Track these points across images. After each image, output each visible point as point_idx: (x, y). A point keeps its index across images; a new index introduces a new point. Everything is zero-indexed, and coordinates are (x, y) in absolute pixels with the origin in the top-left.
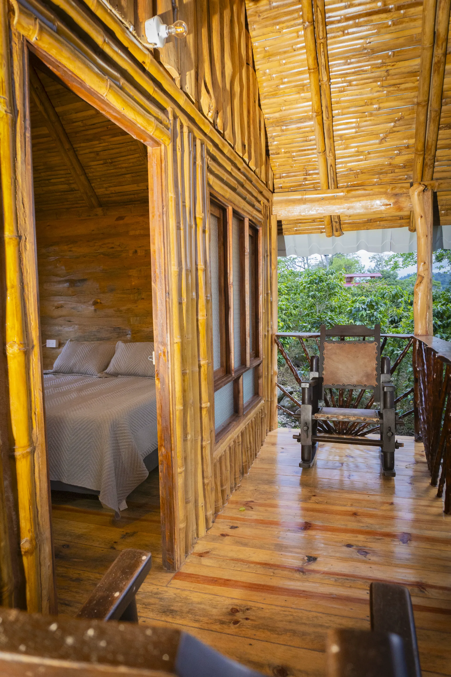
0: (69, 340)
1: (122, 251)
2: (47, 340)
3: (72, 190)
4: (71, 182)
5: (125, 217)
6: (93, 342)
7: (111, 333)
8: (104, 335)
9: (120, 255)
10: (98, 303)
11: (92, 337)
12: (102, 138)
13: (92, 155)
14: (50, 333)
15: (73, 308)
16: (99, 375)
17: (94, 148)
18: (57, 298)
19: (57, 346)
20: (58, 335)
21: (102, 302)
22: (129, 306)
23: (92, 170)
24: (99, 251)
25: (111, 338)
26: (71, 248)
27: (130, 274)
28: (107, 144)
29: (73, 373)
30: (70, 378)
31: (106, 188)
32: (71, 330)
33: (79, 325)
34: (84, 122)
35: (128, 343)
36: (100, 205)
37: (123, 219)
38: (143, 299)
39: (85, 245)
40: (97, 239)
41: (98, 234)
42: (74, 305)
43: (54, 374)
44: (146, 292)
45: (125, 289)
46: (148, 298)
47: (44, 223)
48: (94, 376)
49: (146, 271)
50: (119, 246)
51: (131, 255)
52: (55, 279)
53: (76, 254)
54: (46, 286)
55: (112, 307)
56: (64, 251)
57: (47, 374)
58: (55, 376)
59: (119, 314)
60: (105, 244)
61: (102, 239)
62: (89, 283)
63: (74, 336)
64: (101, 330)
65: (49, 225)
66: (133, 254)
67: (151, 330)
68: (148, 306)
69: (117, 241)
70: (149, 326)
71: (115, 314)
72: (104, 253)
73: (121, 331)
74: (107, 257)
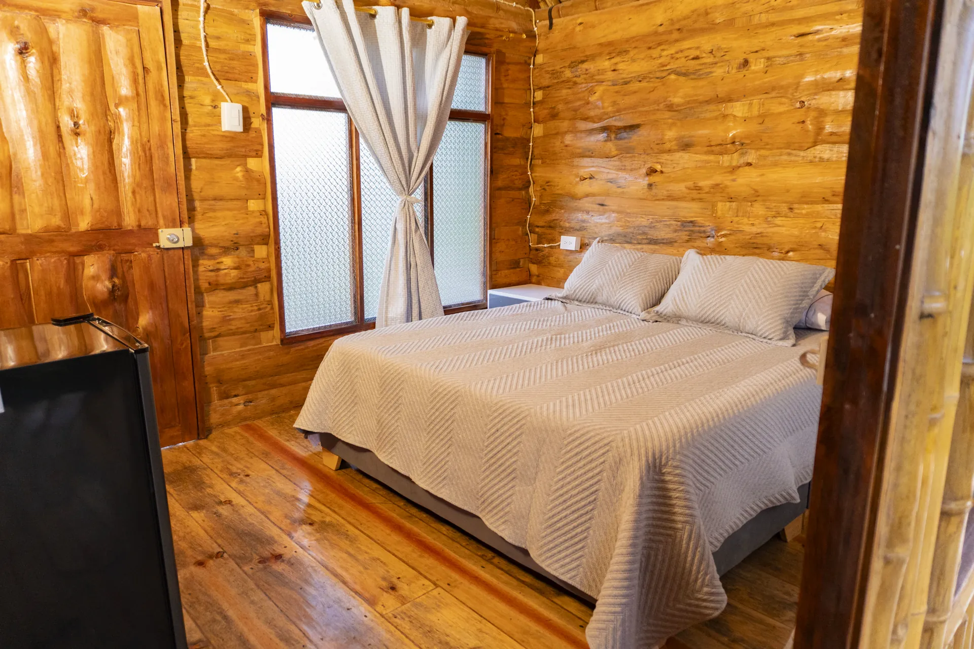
0: (598, 239)
1: (716, 63)
2: (562, 237)
6: (639, 246)
7: (676, 231)
8: (663, 233)
9: (711, 72)
10: (656, 171)
11: (640, 237)
14: (567, 225)
15: (610, 181)
16: (644, 315)
18: (586, 161)
19: (578, 249)
20: (582, 229)
21: (664, 170)
22: (718, 179)
24: (668, 67)
25: (676, 242)
26: (616, 64)
27: (727, 112)
29: (596, 303)
30: (589, 311)
32: (604, 221)
33: (618, 212)
35: (709, 256)
38: (750, 164)
39: (642, 56)
40: (666, 42)
41: (670, 32)
42: (613, 174)
43: (564, 301)
44: (757, 149)
45: (713, 143)
46: (761, 163)
47: (572, 20)
48: (634, 316)
49: (763, 104)
50: (711, 52)
51: (734, 71)
52: (583, 125)
53: (624, 76)
54: (568, 139)
55: (684, 181)
56: (603, 72)
57: (551, 299)
58: (565, 306)
59: (695, 194)
60: (682, 51)
61: (677, 41)
62: (643, 132)
63: (607, 233)
64: (657, 224)
65: (581, 24)
66: (739, 68)
67: (759, 231)
68: (758, 179)
69: (706, 42)
70: (756, 222)
71: (688, 194)
72: (678, 69)
73: (697, 228)
74: (682, 79)
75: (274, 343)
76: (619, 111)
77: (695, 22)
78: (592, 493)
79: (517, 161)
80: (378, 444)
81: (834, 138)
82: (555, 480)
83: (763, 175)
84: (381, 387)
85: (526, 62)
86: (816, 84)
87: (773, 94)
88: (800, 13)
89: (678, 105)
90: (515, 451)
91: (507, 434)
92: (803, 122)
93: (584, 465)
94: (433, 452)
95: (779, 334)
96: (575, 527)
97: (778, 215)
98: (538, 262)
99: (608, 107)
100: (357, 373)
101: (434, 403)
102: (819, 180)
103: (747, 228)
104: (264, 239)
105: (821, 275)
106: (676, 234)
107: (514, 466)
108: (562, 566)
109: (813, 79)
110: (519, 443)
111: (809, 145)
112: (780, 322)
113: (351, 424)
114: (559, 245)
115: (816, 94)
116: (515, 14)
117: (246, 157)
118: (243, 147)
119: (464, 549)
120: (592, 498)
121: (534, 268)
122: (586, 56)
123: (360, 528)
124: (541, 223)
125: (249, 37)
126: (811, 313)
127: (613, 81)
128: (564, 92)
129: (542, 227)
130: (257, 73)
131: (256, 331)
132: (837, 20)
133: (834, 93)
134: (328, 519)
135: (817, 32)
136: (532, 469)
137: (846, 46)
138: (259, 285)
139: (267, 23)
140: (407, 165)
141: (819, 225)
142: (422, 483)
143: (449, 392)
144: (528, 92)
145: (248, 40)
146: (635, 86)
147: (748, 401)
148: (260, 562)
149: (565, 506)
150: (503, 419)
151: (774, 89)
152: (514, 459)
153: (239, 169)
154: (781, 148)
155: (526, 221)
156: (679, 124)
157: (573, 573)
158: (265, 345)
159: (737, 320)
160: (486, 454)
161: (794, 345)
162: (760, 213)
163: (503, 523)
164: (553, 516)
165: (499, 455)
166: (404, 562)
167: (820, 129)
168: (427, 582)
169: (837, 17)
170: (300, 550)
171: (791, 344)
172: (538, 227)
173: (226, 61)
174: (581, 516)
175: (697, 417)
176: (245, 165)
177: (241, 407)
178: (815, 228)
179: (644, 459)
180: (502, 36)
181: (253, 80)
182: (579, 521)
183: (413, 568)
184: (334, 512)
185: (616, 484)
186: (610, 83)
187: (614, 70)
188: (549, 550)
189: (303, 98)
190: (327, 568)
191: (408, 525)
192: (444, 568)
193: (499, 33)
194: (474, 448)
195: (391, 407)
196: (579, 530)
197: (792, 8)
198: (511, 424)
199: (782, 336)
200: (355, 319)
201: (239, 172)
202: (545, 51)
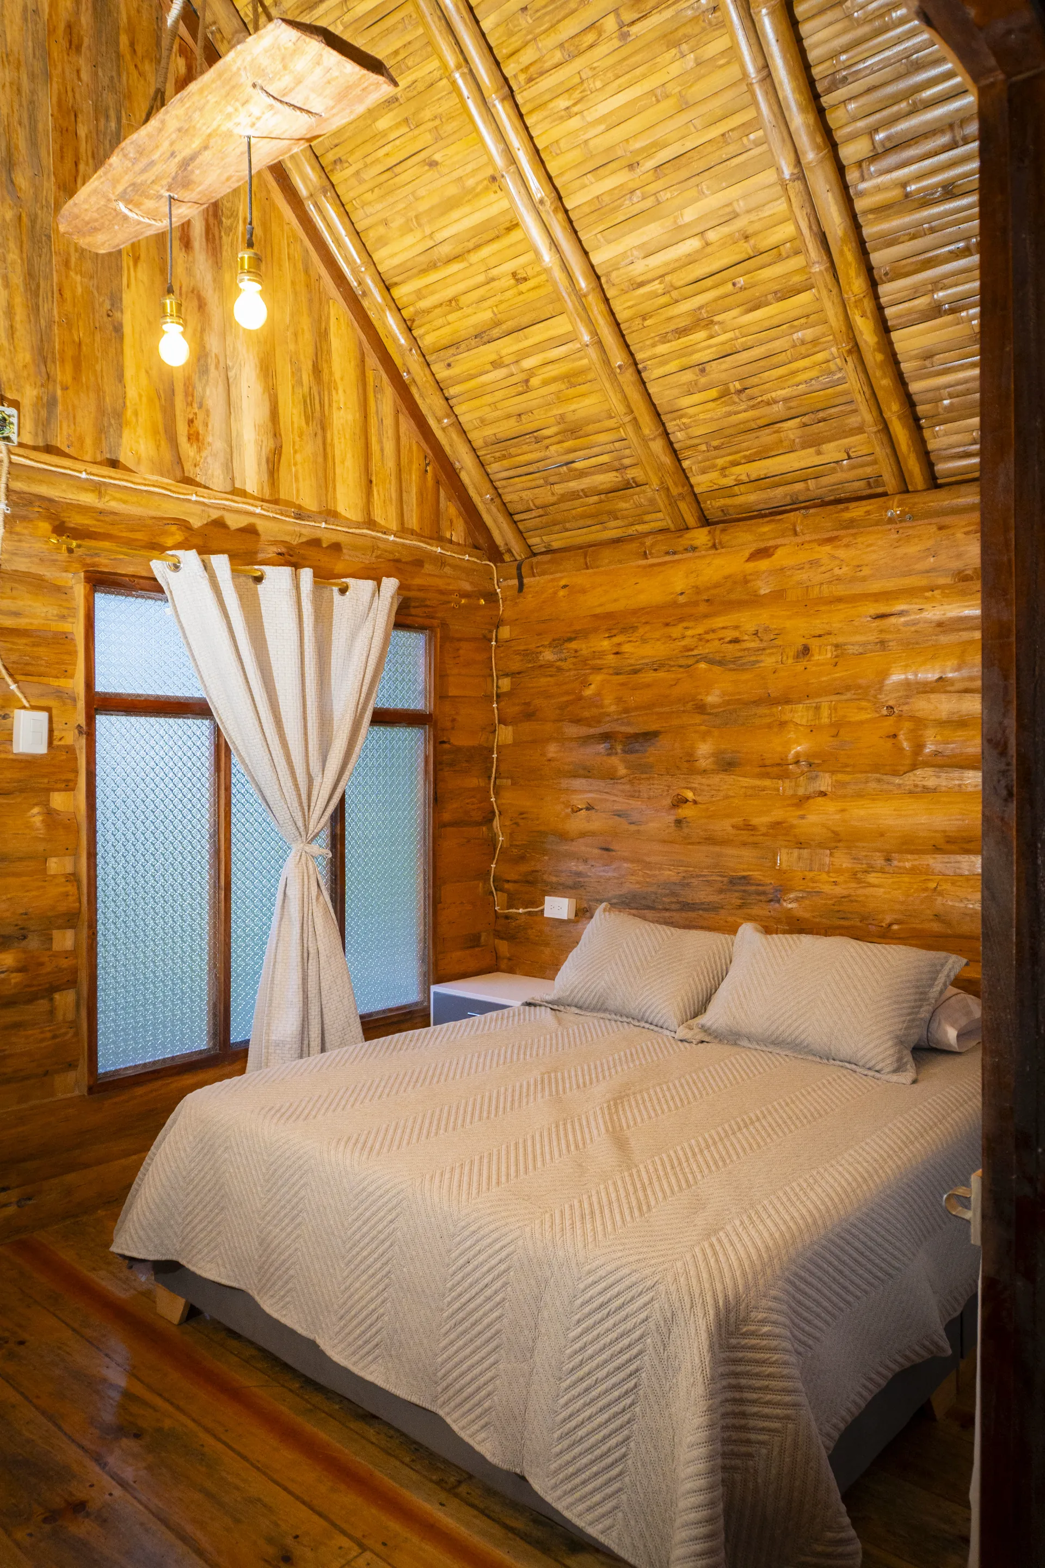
0: (605, 902)
1: (764, 649)
2: (547, 898)
3: (627, 486)
4: (627, 462)
5: (776, 547)
7: (721, 891)
8: (702, 894)
9: (758, 662)
10: (686, 801)
11: (666, 900)
12: (716, 319)
13: (688, 376)
14: (554, 879)
15: (619, 814)
16: (682, 1032)
17: (692, 354)
18: (579, 783)
19: (572, 917)
20: (577, 886)
21: (697, 799)
22: (778, 814)
23: (684, 420)
24: (696, 652)
25: (724, 909)
26: (619, 644)
27: (785, 718)
28: (730, 335)
29: (606, 1010)
30: (594, 1024)
31: (723, 469)
32: (610, 874)
33: (632, 861)
34: (668, 278)
36: (705, 521)
37: (770, 556)
38: (823, 794)
39: (657, 634)
40: (690, 617)
41: (696, 604)
42: (621, 803)
43: (555, 1007)
44: (833, 772)
45: (768, 762)
46: (840, 792)
47: (552, 580)
48: (668, 1033)
49: (835, 709)
50: (756, 634)
51: (790, 661)
52: (572, 730)
53: (632, 661)
54: (552, 750)
55: (728, 816)
56: (602, 654)
57: (535, 1005)
58: (557, 1017)
59: (745, 836)
60: (714, 631)
61: (706, 616)
62: (664, 743)
63: (618, 893)
64: (693, 880)
65: (565, 586)
66: (798, 657)
67: (845, 893)
68: (837, 817)
69: (748, 620)
70: (840, 879)
71: (737, 835)
72: (711, 656)
73: (754, 888)
74: (717, 669)
75: (77, 1093)
76: (626, 711)
77: (730, 591)
78: (631, 1375)
79: (474, 782)
80: (260, 1281)
81: (939, 760)
82: (568, 1351)
83: (843, 810)
84: (267, 1181)
85: (485, 637)
86: (907, 684)
87: (849, 695)
88: (876, 586)
89: (714, 706)
90: (498, 1299)
91: (485, 1269)
92: (895, 736)
93: (614, 1325)
94: (356, 1297)
95: (888, 1063)
96: (605, 1438)
97: (870, 869)
98: (510, 937)
99: (611, 704)
100: (226, 1155)
101: (359, 1211)
102: (923, 819)
103: (827, 888)
104: (70, 920)
105: (943, 965)
106: (722, 896)
107: (497, 1327)
108: (589, 1509)
109: (903, 677)
110: (505, 1284)
111: (906, 768)
112: (890, 1043)
113: (213, 1245)
114: (542, 911)
115: (907, 697)
116: (468, 571)
117: (49, 790)
118: (44, 776)
119: (407, 1471)
120: (631, 1384)
121: (504, 947)
122: (575, 631)
123: (223, 1437)
124: (513, 876)
125: (65, 612)
126: (934, 1025)
127: (615, 668)
128: (544, 681)
129: (515, 882)
130: (75, 664)
131: (46, 1073)
132: (926, 598)
133: (932, 696)
134: (167, 1424)
135: (901, 614)
136: (526, 1332)
137: (944, 632)
138: (57, 996)
139: (95, 591)
140: (304, 797)
141: (933, 885)
142: (337, 1354)
143: (387, 1191)
144: (489, 679)
145: (63, 617)
146: (649, 676)
147: (858, 1191)
148: (45, 1520)
149: (587, 1399)
150: (478, 1241)
151: (848, 688)
152: (496, 1314)
153: (36, 810)
154: (866, 772)
155: (489, 872)
156: (716, 732)
157: (608, 1522)
158: (60, 1096)
159: (825, 1039)
160: (449, 1303)
161: (915, 1082)
162: (844, 866)
163: (483, 1427)
164: (570, 1416)
165: (472, 1306)
166: (304, 1503)
167: (919, 747)
168: (345, 1542)
169: (928, 594)
170: (118, 1492)
171: (909, 1080)
172: (508, 881)
173: (29, 649)
174: (615, 1415)
175: (783, 1228)
176: (46, 804)
177: (12, 1210)
178: (926, 889)
179: (712, 1312)
180: (449, 602)
181: (67, 674)
182: (612, 1426)
183: (320, 1515)
184: (178, 1408)
185: (668, 1358)
186: (611, 671)
187: (617, 653)
188: (569, 1478)
189: (146, 700)
190: (165, 1522)
191: (310, 1427)
192: (374, 1511)
193: (445, 598)
194: (428, 1291)
195: (285, 1216)
196: (612, 1442)
197: (864, 579)
198: (490, 1251)
199: (895, 1065)
200: (215, 1045)
201: (36, 816)
202: (513, 623)
